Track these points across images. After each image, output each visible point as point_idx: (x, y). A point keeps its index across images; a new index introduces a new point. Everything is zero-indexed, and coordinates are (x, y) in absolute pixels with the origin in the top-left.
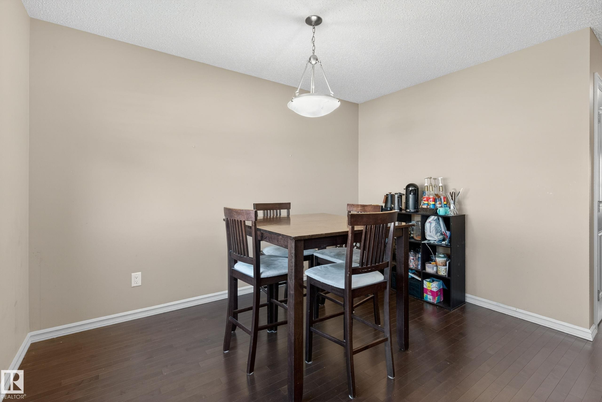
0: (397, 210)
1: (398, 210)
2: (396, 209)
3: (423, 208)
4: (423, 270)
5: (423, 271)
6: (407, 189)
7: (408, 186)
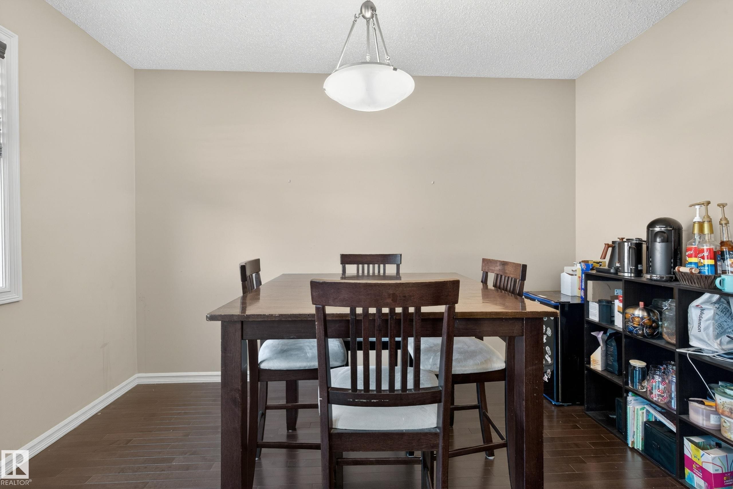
0: (628, 273)
1: (631, 273)
2: (626, 271)
3: (682, 272)
4: (680, 414)
5: (682, 416)
6: (649, 230)
7: (652, 225)
